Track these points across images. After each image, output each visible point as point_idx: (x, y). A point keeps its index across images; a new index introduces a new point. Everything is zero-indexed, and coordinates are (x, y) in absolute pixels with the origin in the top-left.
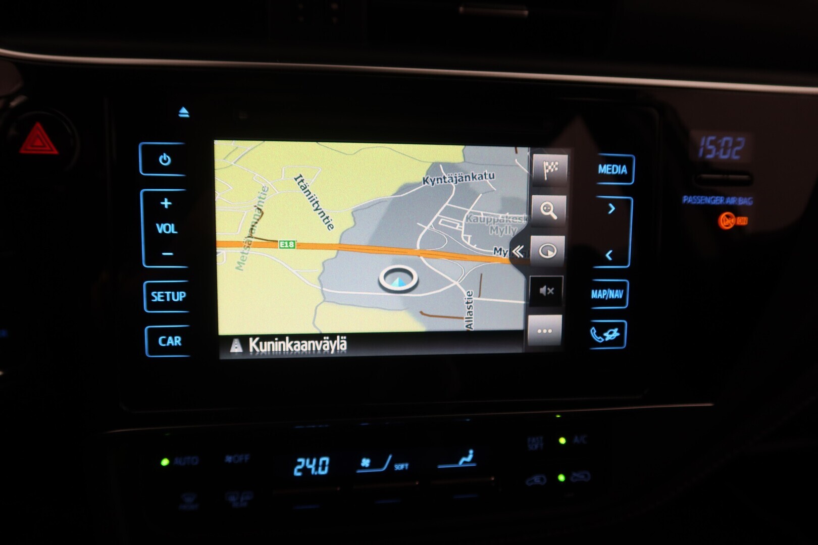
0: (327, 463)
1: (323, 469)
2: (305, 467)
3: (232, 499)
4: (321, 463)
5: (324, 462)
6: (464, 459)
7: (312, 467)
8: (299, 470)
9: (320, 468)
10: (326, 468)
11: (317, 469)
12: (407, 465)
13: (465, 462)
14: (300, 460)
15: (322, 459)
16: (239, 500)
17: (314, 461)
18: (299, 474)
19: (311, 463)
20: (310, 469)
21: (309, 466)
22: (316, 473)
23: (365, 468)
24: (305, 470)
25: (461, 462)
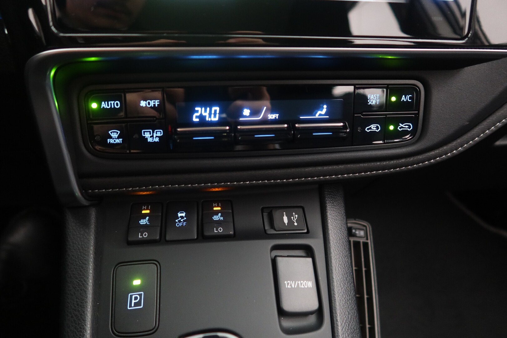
0: (218, 112)
1: (215, 116)
2: (201, 114)
3: (147, 135)
4: (213, 112)
5: (215, 111)
6: (319, 112)
7: (207, 114)
8: (197, 117)
9: (213, 115)
10: (217, 115)
11: (210, 116)
12: (277, 115)
13: (320, 115)
14: (196, 109)
15: (214, 109)
16: (152, 136)
17: (208, 109)
18: (198, 120)
19: (205, 111)
20: (205, 116)
21: (204, 114)
22: (210, 120)
23: (246, 117)
24: (201, 117)
25: (317, 115)
